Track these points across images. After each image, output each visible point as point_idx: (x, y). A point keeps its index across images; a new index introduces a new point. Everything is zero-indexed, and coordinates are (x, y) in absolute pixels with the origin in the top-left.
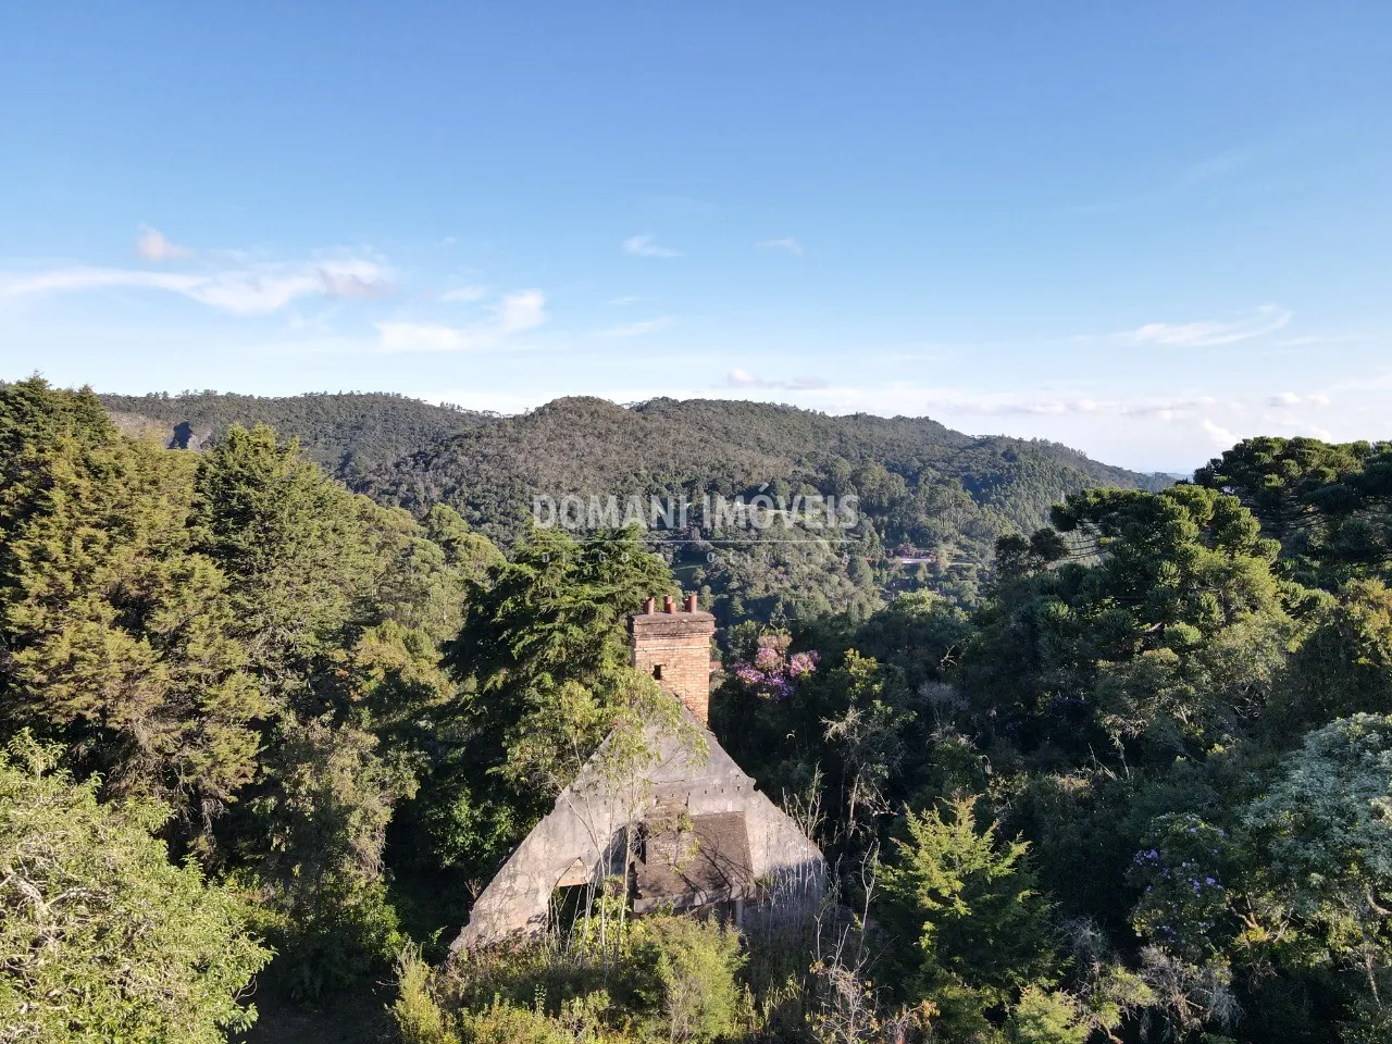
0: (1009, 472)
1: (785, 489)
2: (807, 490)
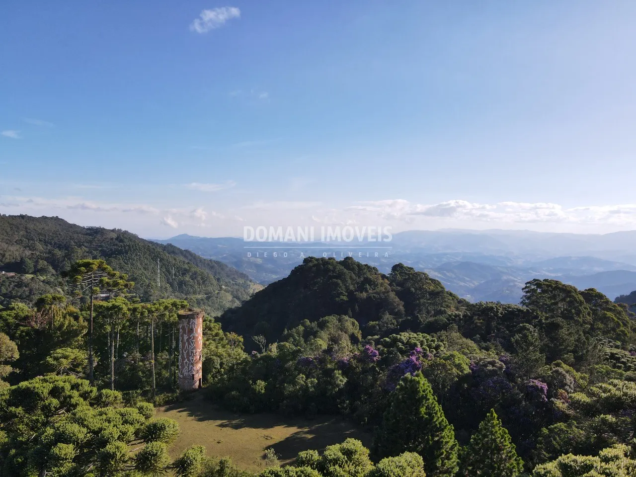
0: (125, 248)
1: (30, 263)
2: (42, 263)
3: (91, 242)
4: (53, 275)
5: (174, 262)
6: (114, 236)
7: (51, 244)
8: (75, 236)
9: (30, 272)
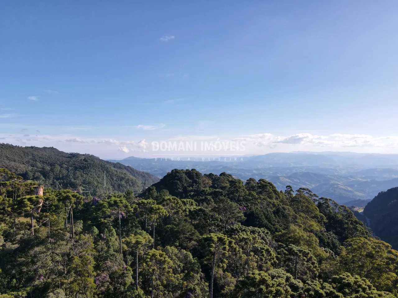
0: (87, 165)
1: (31, 174)
2: (38, 174)
3: (68, 162)
4: (43, 180)
5: (116, 173)
6: (83, 158)
7: (46, 163)
8: (61, 158)
9: (31, 179)
